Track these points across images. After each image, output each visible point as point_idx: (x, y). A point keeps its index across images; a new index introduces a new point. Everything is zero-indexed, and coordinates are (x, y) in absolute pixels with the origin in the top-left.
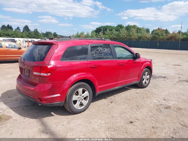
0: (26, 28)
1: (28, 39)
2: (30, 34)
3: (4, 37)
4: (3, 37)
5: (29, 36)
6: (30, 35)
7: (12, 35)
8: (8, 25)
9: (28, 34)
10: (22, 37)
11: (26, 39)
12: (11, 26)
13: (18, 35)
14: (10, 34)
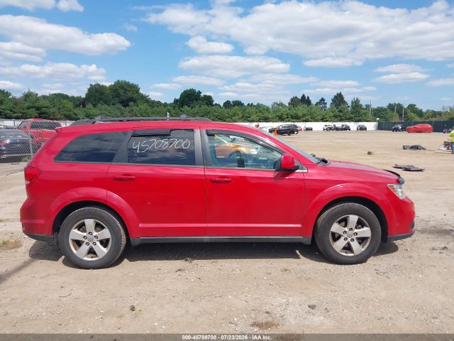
0: (339, 99)
1: (335, 123)
2: (340, 111)
3: (289, 121)
4: (286, 121)
5: (340, 116)
6: (341, 114)
7: (304, 115)
8: (304, 95)
9: (337, 113)
10: (323, 120)
11: (331, 124)
12: (308, 98)
13: (315, 115)
14: (300, 114)
